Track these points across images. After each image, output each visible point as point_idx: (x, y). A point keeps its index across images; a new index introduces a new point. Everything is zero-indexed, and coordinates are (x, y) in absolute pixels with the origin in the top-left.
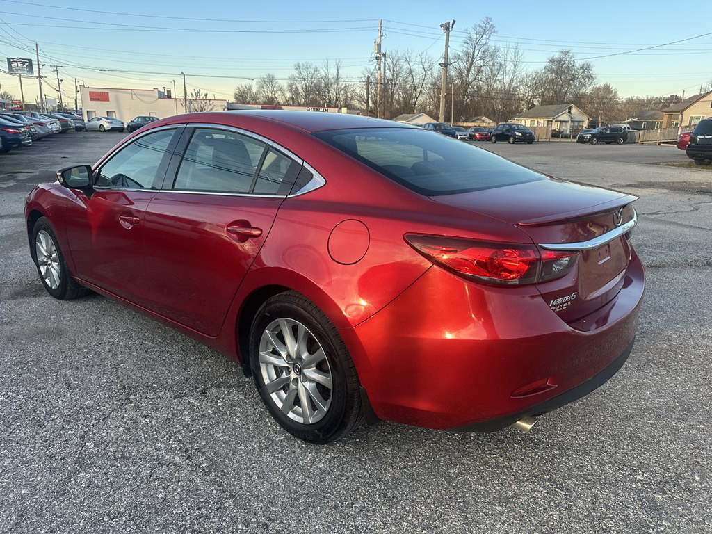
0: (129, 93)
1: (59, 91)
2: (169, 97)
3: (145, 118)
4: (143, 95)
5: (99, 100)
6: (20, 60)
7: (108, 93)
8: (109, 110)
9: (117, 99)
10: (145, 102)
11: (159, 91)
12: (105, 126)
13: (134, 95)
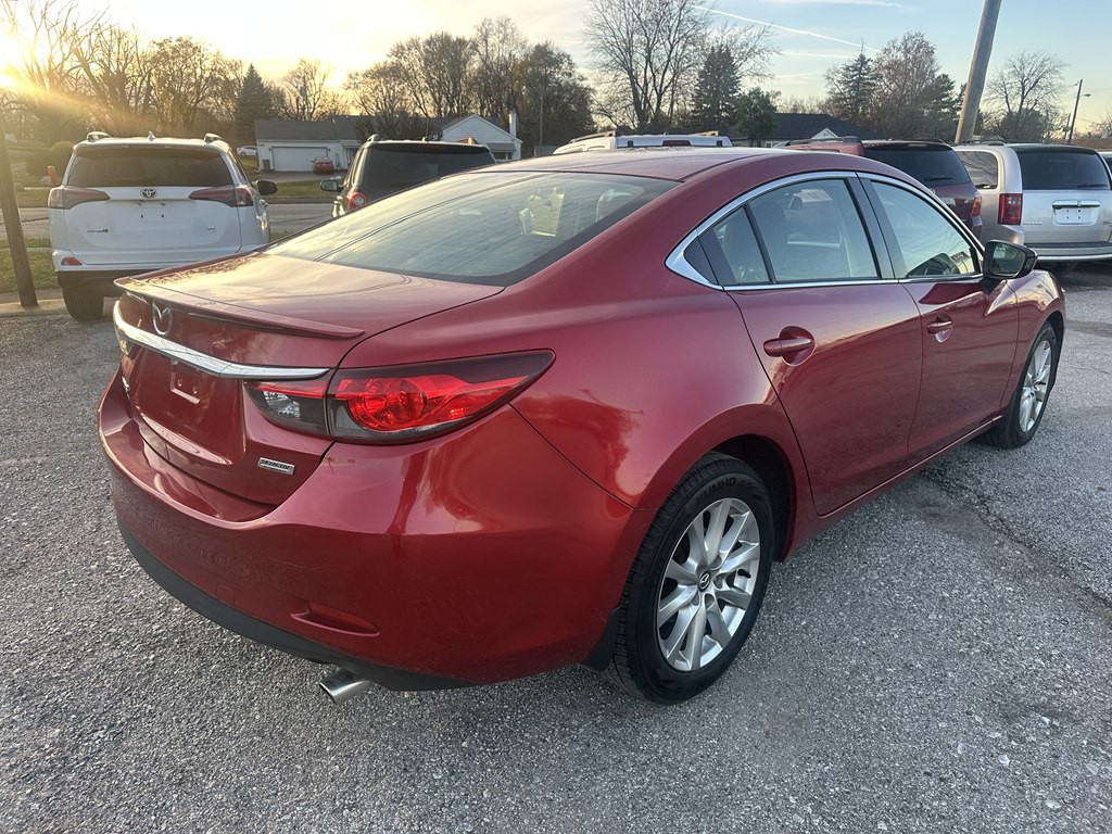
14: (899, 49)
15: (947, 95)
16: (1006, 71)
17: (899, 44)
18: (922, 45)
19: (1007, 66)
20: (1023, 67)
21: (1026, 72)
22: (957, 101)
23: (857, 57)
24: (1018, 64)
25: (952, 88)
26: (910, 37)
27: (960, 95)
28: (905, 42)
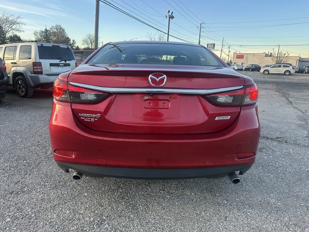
0: (252, 55)
1: (229, 56)
2: (270, 56)
3: (252, 65)
4: (258, 56)
5: (239, 58)
6: (211, 44)
7: (244, 55)
8: (242, 62)
9: (247, 58)
10: (258, 58)
11: (266, 54)
12: (235, 68)
13: (254, 56)
14: (55, 29)
15: (69, 42)
16: (86, 38)
17: (54, 27)
18: (61, 28)
19: (87, 36)
20: (90, 37)
21: (91, 38)
22: (72, 44)
23: (45, 29)
24: (89, 36)
25: (70, 41)
26: (57, 26)
27: (73, 43)
28: (56, 27)
